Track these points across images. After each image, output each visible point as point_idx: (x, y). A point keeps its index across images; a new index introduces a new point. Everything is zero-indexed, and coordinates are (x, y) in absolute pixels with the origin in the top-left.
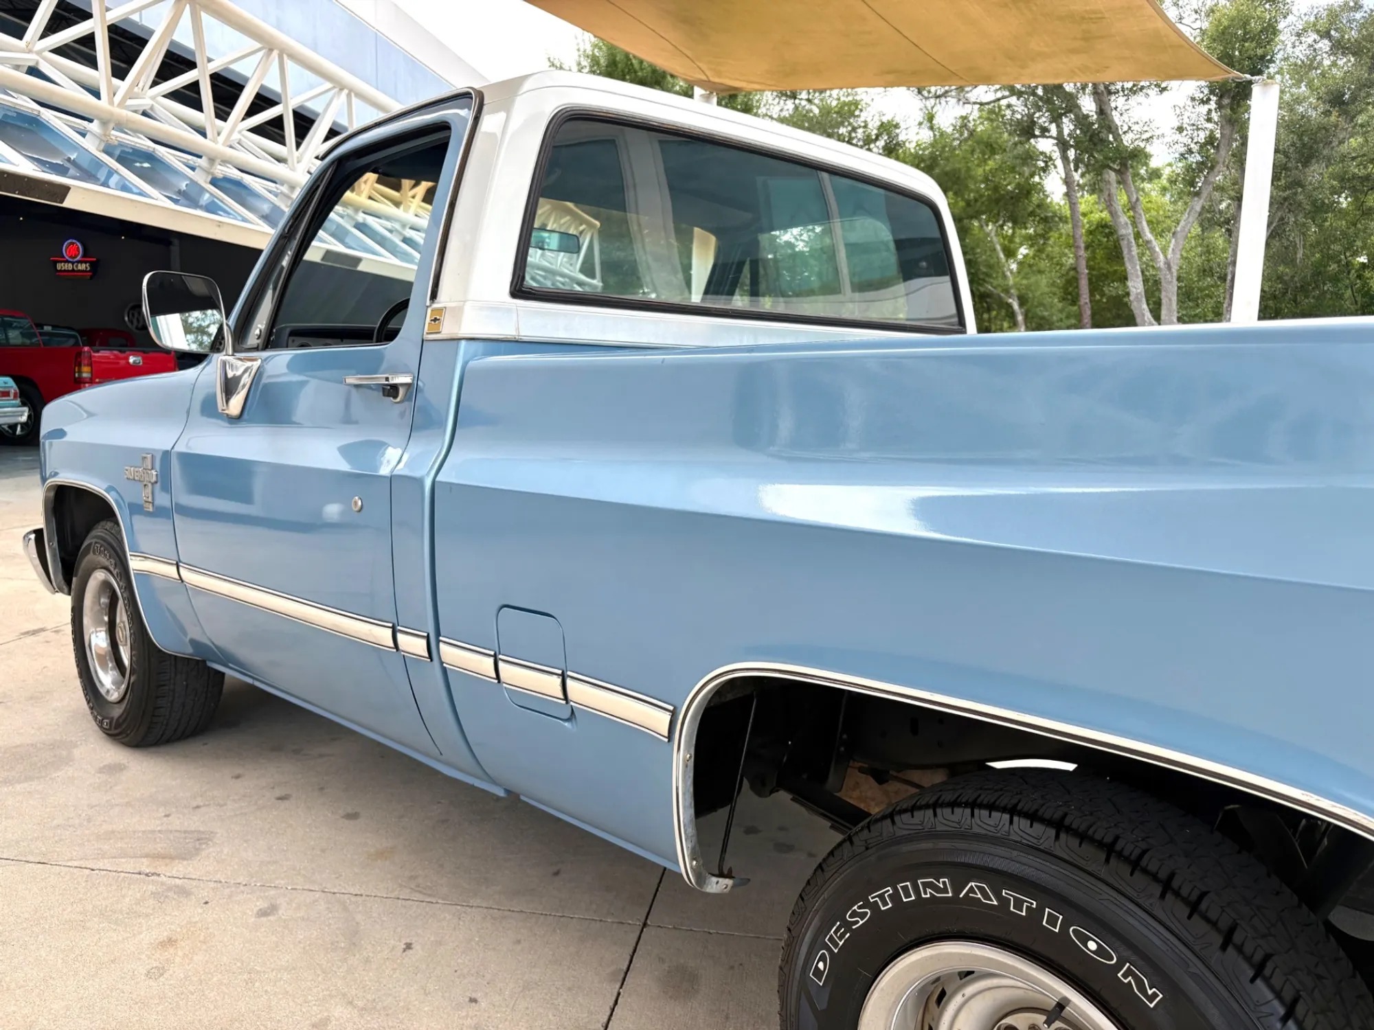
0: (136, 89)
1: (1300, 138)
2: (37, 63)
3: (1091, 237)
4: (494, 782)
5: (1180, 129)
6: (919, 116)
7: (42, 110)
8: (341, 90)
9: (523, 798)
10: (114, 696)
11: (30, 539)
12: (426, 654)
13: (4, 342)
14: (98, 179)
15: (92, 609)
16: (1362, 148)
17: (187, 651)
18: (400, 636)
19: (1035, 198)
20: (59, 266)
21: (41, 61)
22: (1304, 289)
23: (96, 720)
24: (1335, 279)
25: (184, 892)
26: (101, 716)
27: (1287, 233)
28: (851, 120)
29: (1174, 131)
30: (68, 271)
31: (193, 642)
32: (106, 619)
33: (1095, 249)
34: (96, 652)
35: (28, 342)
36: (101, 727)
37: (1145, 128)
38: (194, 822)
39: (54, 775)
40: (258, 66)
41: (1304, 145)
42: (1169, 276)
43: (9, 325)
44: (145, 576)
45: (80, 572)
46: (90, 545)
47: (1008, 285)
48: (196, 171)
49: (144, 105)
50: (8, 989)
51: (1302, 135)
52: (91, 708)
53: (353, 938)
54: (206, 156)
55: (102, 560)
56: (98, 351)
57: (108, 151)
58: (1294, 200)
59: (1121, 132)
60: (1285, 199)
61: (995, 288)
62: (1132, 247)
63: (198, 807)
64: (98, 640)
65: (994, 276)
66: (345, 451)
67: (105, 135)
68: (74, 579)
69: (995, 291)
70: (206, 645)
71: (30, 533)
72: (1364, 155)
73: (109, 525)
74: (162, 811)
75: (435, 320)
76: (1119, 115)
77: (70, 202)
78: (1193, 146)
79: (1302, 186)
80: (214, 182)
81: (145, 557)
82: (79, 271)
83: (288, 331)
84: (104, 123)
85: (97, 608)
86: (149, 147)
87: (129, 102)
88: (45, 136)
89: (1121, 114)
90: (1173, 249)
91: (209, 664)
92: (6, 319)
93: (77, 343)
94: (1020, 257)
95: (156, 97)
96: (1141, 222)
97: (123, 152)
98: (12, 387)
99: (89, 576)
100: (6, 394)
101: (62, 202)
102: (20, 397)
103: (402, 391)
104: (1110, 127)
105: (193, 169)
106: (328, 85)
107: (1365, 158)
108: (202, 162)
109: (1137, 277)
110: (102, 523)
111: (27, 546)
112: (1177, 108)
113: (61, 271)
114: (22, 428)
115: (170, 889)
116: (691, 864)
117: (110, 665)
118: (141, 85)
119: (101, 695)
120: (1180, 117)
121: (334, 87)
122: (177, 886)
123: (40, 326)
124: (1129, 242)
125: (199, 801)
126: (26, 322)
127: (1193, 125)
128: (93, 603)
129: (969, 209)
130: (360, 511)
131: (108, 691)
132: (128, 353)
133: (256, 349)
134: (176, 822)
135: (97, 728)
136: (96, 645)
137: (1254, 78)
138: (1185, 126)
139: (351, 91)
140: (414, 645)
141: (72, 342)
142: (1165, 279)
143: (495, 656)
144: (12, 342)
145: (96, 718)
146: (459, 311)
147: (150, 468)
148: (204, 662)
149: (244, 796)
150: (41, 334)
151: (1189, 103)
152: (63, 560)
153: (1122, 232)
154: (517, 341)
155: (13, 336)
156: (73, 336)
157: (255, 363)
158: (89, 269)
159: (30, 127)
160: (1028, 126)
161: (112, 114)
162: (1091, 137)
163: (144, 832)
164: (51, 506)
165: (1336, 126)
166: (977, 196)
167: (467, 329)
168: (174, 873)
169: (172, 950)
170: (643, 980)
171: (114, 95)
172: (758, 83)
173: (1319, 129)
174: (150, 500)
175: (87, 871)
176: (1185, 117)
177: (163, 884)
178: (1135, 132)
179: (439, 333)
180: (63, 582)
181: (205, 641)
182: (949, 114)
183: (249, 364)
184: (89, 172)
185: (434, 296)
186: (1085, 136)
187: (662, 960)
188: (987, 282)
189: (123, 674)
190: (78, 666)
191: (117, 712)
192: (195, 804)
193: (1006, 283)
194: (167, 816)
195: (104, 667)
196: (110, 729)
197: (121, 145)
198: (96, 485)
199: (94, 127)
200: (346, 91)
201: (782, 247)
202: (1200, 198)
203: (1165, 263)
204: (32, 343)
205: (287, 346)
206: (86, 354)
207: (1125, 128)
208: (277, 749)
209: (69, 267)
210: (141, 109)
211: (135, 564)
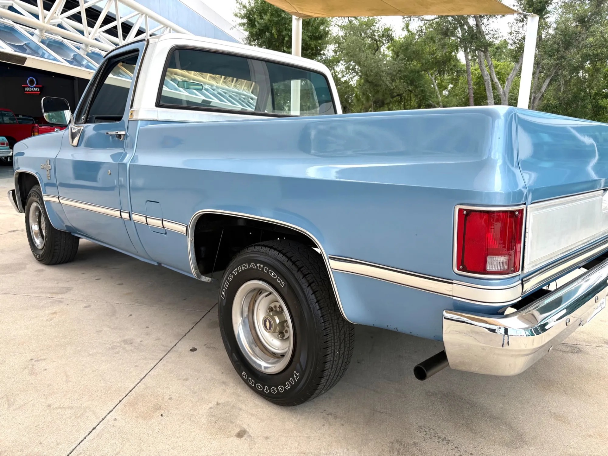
0: (55, 15)
1: (565, 37)
2: (13, 5)
3: (479, 80)
4: (155, 261)
5: (511, 33)
6: (403, 25)
7: (15, 24)
8: (142, 14)
9: (162, 265)
10: (40, 247)
11: (10, 193)
12: (129, 218)
13: (2, 122)
14: (39, 54)
15: (32, 217)
16: (596, 42)
17: (64, 229)
18: (122, 213)
19: (453, 63)
20: (26, 89)
21: (14, 4)
22: (569, 104)
23: (34, 256)
24: (583, 100)
25: (61, 302)
26: (36, 254)
27: (559, 79)
28: (372, 28)
29: (508, 34)
30: (30, 91)
31: (66, 226)
32: (38, 220)
33: (480, 85)
34: (34, 232)
35: (12, 122)
36: (36, 258)
37: (496, 33)
38: (66, 285)
39: (19, 272)
40: (106, 5)
41: (566, 40)
42: (504, 98)
43: (5, 115)
44: (49, 202)
45: (28, 204)
46: (31, 193)
47: (439, 101)
48: (80, 49)
49: (58, 22)
50: (3, 323)
51: (565, 36)
52: (33, 252)
53: (114, 313)
54: (84, 44)
55: (35, 199)
56: (41, 126)
57: (43, 42)
58: (561, 65)
59: (485, 34)
60: (557, 64)
61: (433, 102)
62: (489, 85)
63: (68, 281)
64: (35, 228)
65: (433, 97)
66: (112, 156)
67: (41, 36)
68: (26, 206)
69: (433, 104)
70: (70, 227)
71: (10, 191)
72: (596, 45)
73: (37, 186)
74: (56, 282)
75: (131, 114)
76: (484, 27)
77: (27, 64)
78: (516, 40)
79: (565, 59)
80: (88, 55)
81: (48, 196)
82: (35, 91)
83: (95, 117)
84: (41, 30)
85: (34, 216)
86: (60, 40)
87: (52, 21)
88: (16, 35)
89: (485, 26)
90: (507, 86)
91: (72, 234)
92: (3, 112)
93: (34, 123)
94: (449, 88)
95: (63, 19)
96: (493, 74)
97: (50, 41)
98: (5, 141)
99: (31, 205)
100: (3, 144)
101: (23, 64)
102: (9, 145)
103: (122, 136)
104: (480, 31)
105: (79, 49)
106: (137, 12)
107: (597, 46)
108: (83, 46)
109: (492, 98)
110: (35, 186)
111: (9, 197)
112: (510, 24)
113: (26, 91)
114: (10, 158)
115: (56, 301)
116: (195, 271)
117: (39, 237)
118: (57, 13)
119: (36, 247)
120: (511, 28)
121: (139, 13)
122: (59, 300)
123: (18, 115)
124: (488, 83)
125: (69, 280)
126: (11, 114)
127: (516, 31)
128: (33, 215)
129: (423, 67)
130: (110, 174)
131: (38, 245)
132: (54, 127)
133: (82, 123)
134: (60, 285)
135: (35, 259)
136: (34, 229)
137: (527, 14)
138: (513, 31)
139: (146, 15)
140: (125, 216)
141: (31, 122)
142: (503, 99)
143: (146, 216)
144: (5, 122)
145: (34, 255)
146: (138, 111)
147: (49, 164)
148: (70, 233)
149: (85, 279)
150: (18, 119)
151: (515, 21)
152: (22, 201)
153: (486, 78)
154: (158, 121)
155: (6, 120)
156: (32, 120)
157: (81, 128)
158: (39, 90)
159: (10, 32)
160: (445, 31)
161: (44, 27)
162: (472, 36)
163: (49, 287)
164: (17, 180)
165: (580, 33)
166: (427, 62)
167: (140, 117)
168: (58, 297)
169: (55, 315)
170: (203, 324)
171: (45, 18)
172: (319, 14)
173: (572, 34)
174: (49, 175)
175: (29, 297)
176: (513, 28)
177: (54, 300)
178: (491, 34)
179: (132, 118)
180: (22, 208)
181: (70, 225)
182: (415, 25)
183: (80, 128)
184: (35, 51)
185: (132, 106)
186: (469, 36)
187: (210, 320)
188: (430, 100)
189: (43, 240)
190: (28, 237)
191: (41, 253)
192: (67, 280)
193: (438, 100)
194: (57, 283)
195: (37, 237)
196: (39, 258)
197: (48, 39)
198: (32, 172)
199: (37, 32)
200: (144, 15)
201: (342, 83)
202: (518, 64)
203: (503, 92)
204: (14, 123)
205: (95, 122)
206: (36, 127)
207: (487, 32)
208: (98, 266)
209: (30, 89)
210: (57, 24)
211: (45, 198)
